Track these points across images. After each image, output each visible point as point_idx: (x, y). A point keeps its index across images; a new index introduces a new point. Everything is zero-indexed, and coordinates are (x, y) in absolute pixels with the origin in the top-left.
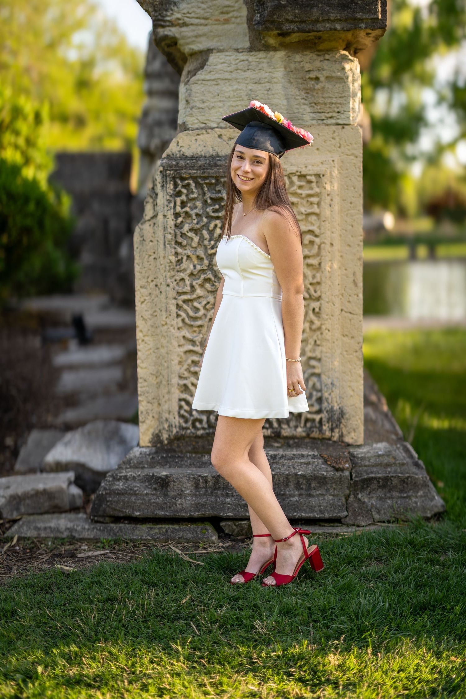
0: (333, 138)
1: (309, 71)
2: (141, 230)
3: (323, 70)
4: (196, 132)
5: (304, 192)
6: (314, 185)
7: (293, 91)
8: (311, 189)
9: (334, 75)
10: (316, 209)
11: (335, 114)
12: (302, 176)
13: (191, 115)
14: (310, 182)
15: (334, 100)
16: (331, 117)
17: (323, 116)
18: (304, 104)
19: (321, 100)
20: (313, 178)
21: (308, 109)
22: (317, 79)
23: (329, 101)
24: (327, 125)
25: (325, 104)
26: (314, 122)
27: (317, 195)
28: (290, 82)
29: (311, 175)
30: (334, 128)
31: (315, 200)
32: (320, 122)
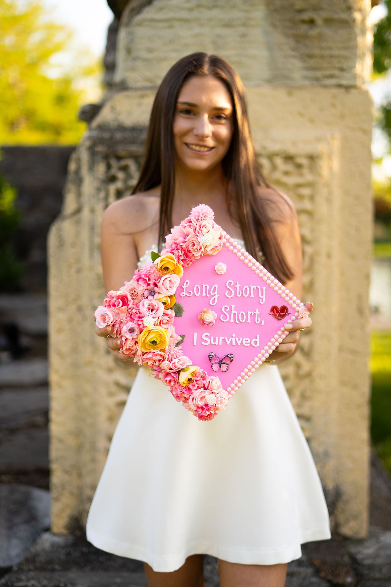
0: (334, 106)
1: (301, 11)
2: (60, 230)
3: (321, 9)
4: (139, 93)
5: (291, 180)
6: (305, 171)
7: (278, 38)
8: (301, 175)
9: (336, 16)
10: (307, 205)
11: (336, 72)
12: (289, 158)
13: (133, 69)
14: (299, 166)
15: (335, 52)
16: (332, 76)
17: (319, 74)
18: (294, 57)
19: (317, 52)
20: (304, 161)
21: (298, 64)
22: (312, 22)
23: (327, 52)
24: (325, 87)
25: (322, 57)
26: (307, 83)
27: (310, 185)
28: (274, 26)
29: (300, 156)
30: (334, 91)
31: (306, 191)
32: (315, 83)
